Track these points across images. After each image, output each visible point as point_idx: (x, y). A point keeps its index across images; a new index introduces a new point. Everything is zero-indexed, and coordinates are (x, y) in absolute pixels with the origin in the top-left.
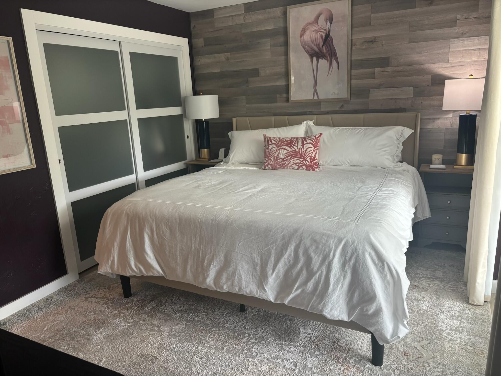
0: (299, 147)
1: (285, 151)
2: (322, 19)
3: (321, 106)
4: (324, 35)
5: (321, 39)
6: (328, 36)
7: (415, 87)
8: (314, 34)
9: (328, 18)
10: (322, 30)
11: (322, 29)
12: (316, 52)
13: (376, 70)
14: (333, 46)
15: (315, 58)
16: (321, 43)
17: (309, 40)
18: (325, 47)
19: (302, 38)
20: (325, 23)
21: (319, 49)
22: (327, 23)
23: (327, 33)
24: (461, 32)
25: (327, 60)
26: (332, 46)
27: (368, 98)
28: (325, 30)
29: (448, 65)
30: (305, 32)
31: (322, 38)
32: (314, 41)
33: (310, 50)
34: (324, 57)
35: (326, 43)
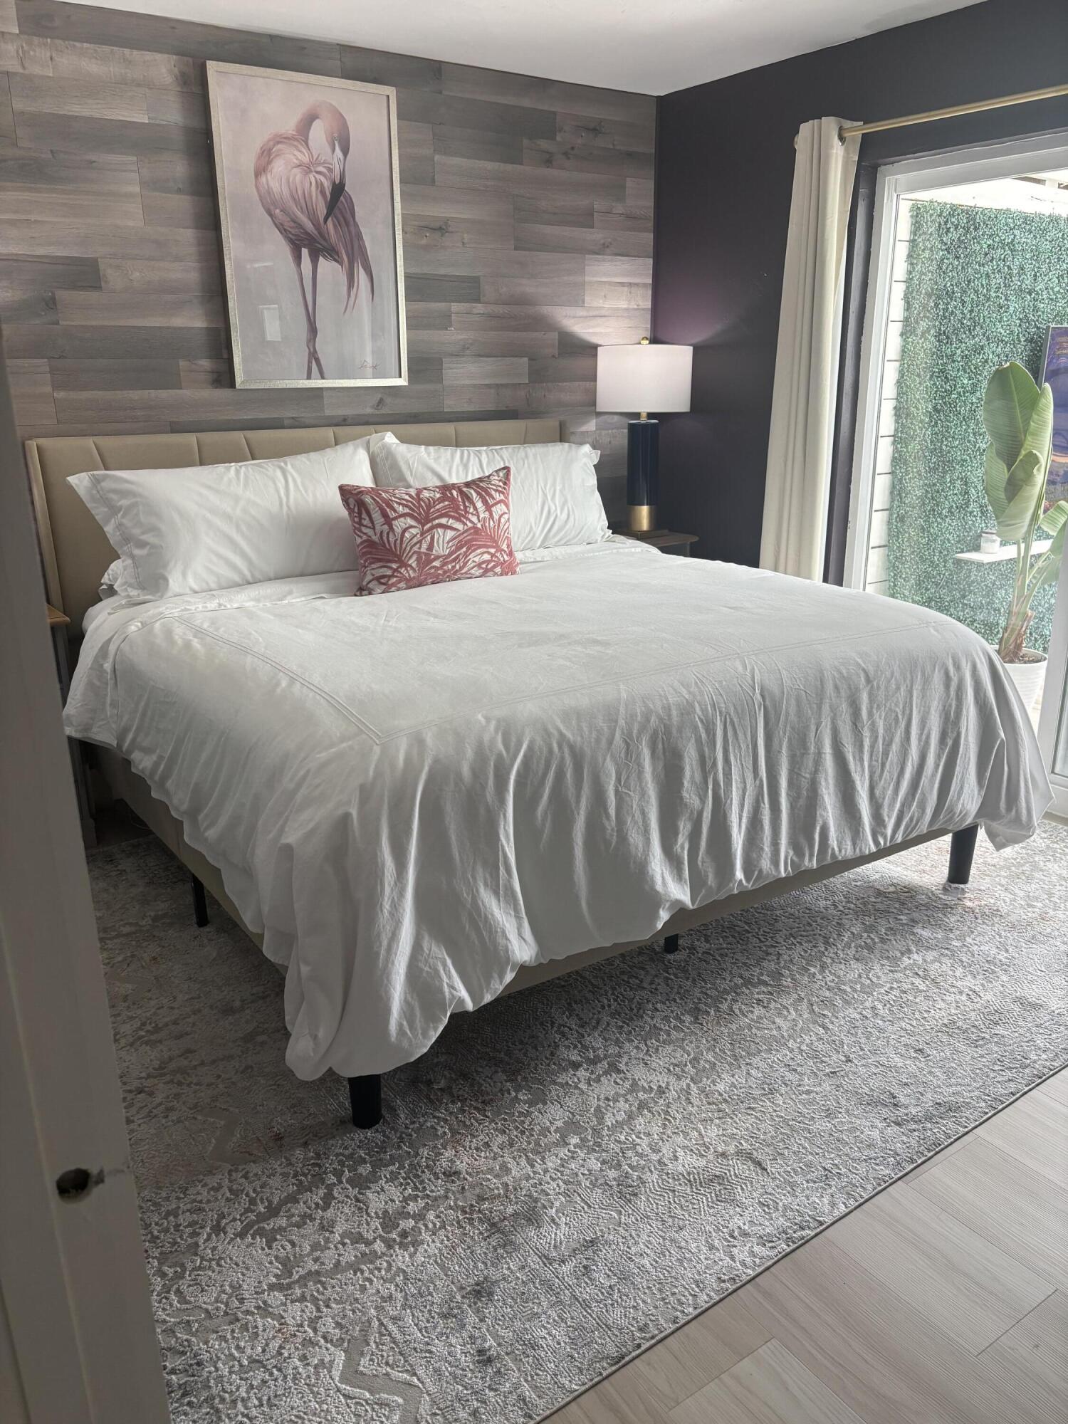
2: (318, 133)
4: (327, 185)
5: (320, 197)
6: (338, 189)
8: (297, 175)
9: (336, 135)
10: (321, 169)
11: (319, 164)
12: (307, 233)
13: (455, 307)
14: (356, 225)
15: (305, 252)
16: (322, 210)
17: (286, 191)
18: (335, 226)
19: (263, 179)
20: (329, 150)
21: (316, 225)
22: (334, 150)
23: (337, 182)
24: (602, 242)
25: (341, 264)
26: (352, 223)
27: (440, 380)
28: (330, 170)
29: (585, 313)
30: (269, 162)
31: (323, 193)
32: (302, 201)
33: (288, 225)
34: (332, 253)
35: (336, 211)
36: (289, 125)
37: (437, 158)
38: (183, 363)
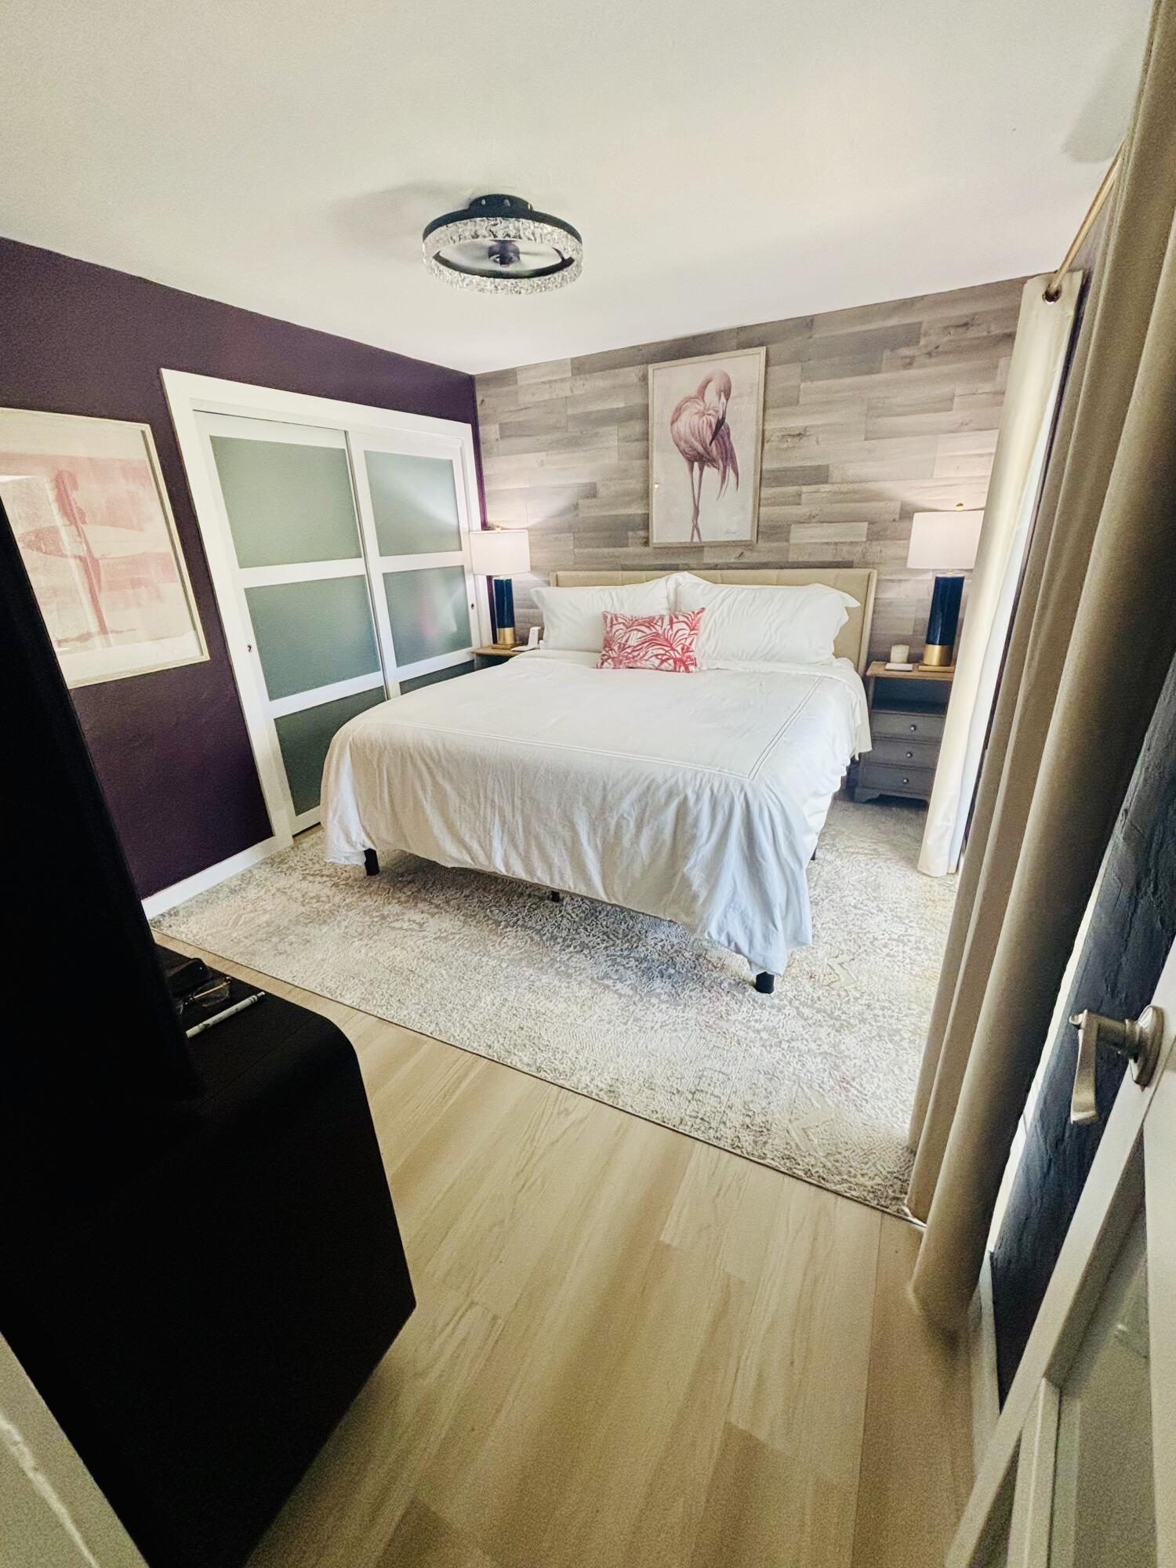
0: (664, 627)
1: (640, 634)
2: (712, 389)
3: (705, 554)
4: (714, 421)
5: (708, 430)
6: (721, 423)
7: (870, 524)
8: (696, 418)
9: (722, 388)
10: (711, 412)
11: (709, 409)
12: (699, 453)
13: (804, 489)
14: (730, 443)
15: (696, 465)
16: (708, 437)
17: (688, 431)
18: (716, 445)
19: (675, 425)
20: (716, 399)
21: (705, 449)
22: (720, 398)
23: (720, 417)
24: (960, 421)
25: (718, 468)
26: (727, 443)
27: (787, 540)
28: (716, 411)
29: (933, 484)
30: (680, 415)
31: (711, 426)
32: (697, 432)
33: (687, 450)
34: (712, 462)
35: (718, 436)
36: (693, 391)
37: (803, 385)
38: (630, 534)
